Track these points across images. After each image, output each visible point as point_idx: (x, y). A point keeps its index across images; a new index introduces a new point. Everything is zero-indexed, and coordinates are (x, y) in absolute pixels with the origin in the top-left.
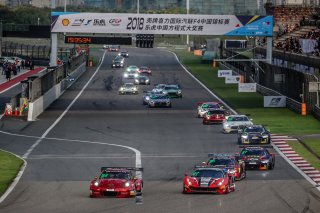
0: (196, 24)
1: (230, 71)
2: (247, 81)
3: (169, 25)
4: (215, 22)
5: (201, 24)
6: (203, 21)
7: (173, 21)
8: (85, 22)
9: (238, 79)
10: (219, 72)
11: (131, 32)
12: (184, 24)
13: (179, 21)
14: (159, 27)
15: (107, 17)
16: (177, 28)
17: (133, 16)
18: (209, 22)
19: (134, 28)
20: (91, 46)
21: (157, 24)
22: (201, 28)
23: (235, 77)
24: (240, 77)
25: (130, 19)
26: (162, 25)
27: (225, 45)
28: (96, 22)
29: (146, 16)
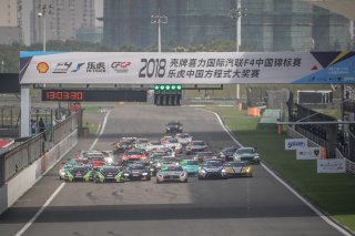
0: (248, 67)
1: (305, 140)
2: (330, 155)
3: (206, 69)
4: (279, 62)
5: (255, 67)
6: (260, 62)
7: (211, 62)
8: (74, 66)
9: (316, 153)
10: (287, 141)
11: (146, 81)
12: (229, 67)
13: (220, 62)
14: (190, 74)
15: (108, 58)
16: (218, 74)
17: (148, 55)
18: (269, 63)
19: (150, 76)
20: (83, 105)
21: (187, 68)
22: (256, 73)
23: (313, 149)
24: (320, 148)
25: (143, 60)
26: (194, 69)
27: (297, 99)
28: (91, 66)
29: (169, 56)
